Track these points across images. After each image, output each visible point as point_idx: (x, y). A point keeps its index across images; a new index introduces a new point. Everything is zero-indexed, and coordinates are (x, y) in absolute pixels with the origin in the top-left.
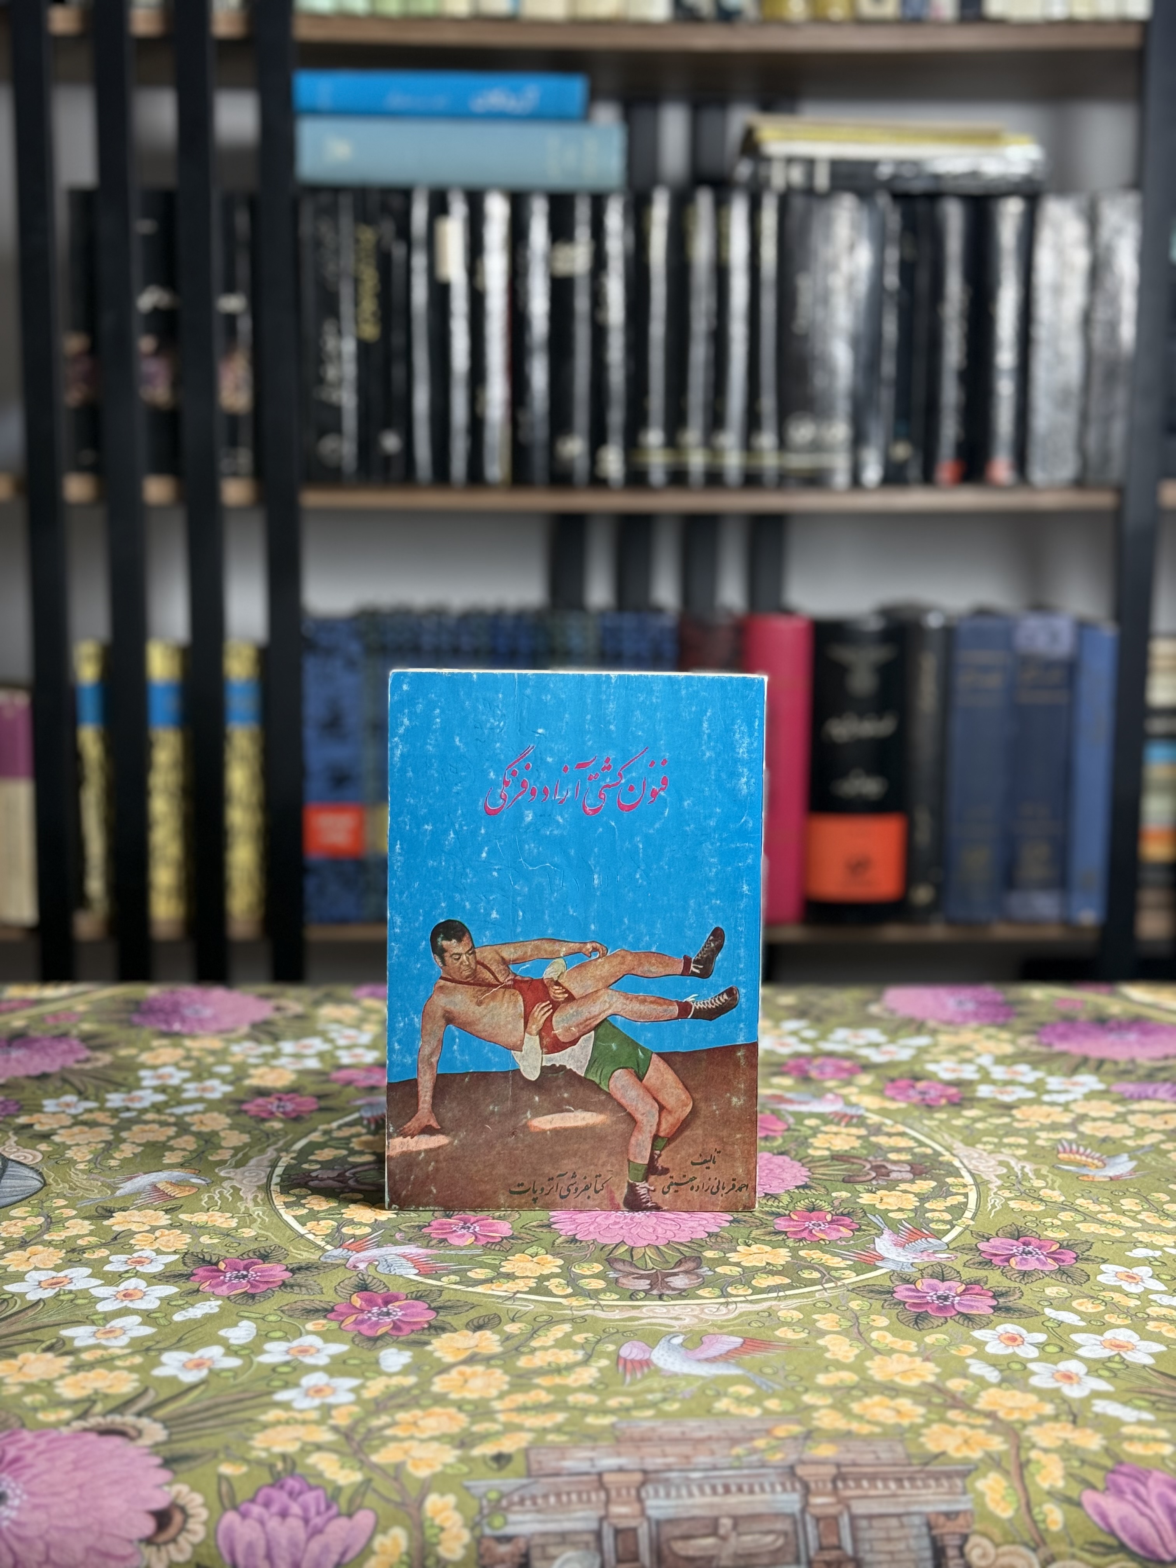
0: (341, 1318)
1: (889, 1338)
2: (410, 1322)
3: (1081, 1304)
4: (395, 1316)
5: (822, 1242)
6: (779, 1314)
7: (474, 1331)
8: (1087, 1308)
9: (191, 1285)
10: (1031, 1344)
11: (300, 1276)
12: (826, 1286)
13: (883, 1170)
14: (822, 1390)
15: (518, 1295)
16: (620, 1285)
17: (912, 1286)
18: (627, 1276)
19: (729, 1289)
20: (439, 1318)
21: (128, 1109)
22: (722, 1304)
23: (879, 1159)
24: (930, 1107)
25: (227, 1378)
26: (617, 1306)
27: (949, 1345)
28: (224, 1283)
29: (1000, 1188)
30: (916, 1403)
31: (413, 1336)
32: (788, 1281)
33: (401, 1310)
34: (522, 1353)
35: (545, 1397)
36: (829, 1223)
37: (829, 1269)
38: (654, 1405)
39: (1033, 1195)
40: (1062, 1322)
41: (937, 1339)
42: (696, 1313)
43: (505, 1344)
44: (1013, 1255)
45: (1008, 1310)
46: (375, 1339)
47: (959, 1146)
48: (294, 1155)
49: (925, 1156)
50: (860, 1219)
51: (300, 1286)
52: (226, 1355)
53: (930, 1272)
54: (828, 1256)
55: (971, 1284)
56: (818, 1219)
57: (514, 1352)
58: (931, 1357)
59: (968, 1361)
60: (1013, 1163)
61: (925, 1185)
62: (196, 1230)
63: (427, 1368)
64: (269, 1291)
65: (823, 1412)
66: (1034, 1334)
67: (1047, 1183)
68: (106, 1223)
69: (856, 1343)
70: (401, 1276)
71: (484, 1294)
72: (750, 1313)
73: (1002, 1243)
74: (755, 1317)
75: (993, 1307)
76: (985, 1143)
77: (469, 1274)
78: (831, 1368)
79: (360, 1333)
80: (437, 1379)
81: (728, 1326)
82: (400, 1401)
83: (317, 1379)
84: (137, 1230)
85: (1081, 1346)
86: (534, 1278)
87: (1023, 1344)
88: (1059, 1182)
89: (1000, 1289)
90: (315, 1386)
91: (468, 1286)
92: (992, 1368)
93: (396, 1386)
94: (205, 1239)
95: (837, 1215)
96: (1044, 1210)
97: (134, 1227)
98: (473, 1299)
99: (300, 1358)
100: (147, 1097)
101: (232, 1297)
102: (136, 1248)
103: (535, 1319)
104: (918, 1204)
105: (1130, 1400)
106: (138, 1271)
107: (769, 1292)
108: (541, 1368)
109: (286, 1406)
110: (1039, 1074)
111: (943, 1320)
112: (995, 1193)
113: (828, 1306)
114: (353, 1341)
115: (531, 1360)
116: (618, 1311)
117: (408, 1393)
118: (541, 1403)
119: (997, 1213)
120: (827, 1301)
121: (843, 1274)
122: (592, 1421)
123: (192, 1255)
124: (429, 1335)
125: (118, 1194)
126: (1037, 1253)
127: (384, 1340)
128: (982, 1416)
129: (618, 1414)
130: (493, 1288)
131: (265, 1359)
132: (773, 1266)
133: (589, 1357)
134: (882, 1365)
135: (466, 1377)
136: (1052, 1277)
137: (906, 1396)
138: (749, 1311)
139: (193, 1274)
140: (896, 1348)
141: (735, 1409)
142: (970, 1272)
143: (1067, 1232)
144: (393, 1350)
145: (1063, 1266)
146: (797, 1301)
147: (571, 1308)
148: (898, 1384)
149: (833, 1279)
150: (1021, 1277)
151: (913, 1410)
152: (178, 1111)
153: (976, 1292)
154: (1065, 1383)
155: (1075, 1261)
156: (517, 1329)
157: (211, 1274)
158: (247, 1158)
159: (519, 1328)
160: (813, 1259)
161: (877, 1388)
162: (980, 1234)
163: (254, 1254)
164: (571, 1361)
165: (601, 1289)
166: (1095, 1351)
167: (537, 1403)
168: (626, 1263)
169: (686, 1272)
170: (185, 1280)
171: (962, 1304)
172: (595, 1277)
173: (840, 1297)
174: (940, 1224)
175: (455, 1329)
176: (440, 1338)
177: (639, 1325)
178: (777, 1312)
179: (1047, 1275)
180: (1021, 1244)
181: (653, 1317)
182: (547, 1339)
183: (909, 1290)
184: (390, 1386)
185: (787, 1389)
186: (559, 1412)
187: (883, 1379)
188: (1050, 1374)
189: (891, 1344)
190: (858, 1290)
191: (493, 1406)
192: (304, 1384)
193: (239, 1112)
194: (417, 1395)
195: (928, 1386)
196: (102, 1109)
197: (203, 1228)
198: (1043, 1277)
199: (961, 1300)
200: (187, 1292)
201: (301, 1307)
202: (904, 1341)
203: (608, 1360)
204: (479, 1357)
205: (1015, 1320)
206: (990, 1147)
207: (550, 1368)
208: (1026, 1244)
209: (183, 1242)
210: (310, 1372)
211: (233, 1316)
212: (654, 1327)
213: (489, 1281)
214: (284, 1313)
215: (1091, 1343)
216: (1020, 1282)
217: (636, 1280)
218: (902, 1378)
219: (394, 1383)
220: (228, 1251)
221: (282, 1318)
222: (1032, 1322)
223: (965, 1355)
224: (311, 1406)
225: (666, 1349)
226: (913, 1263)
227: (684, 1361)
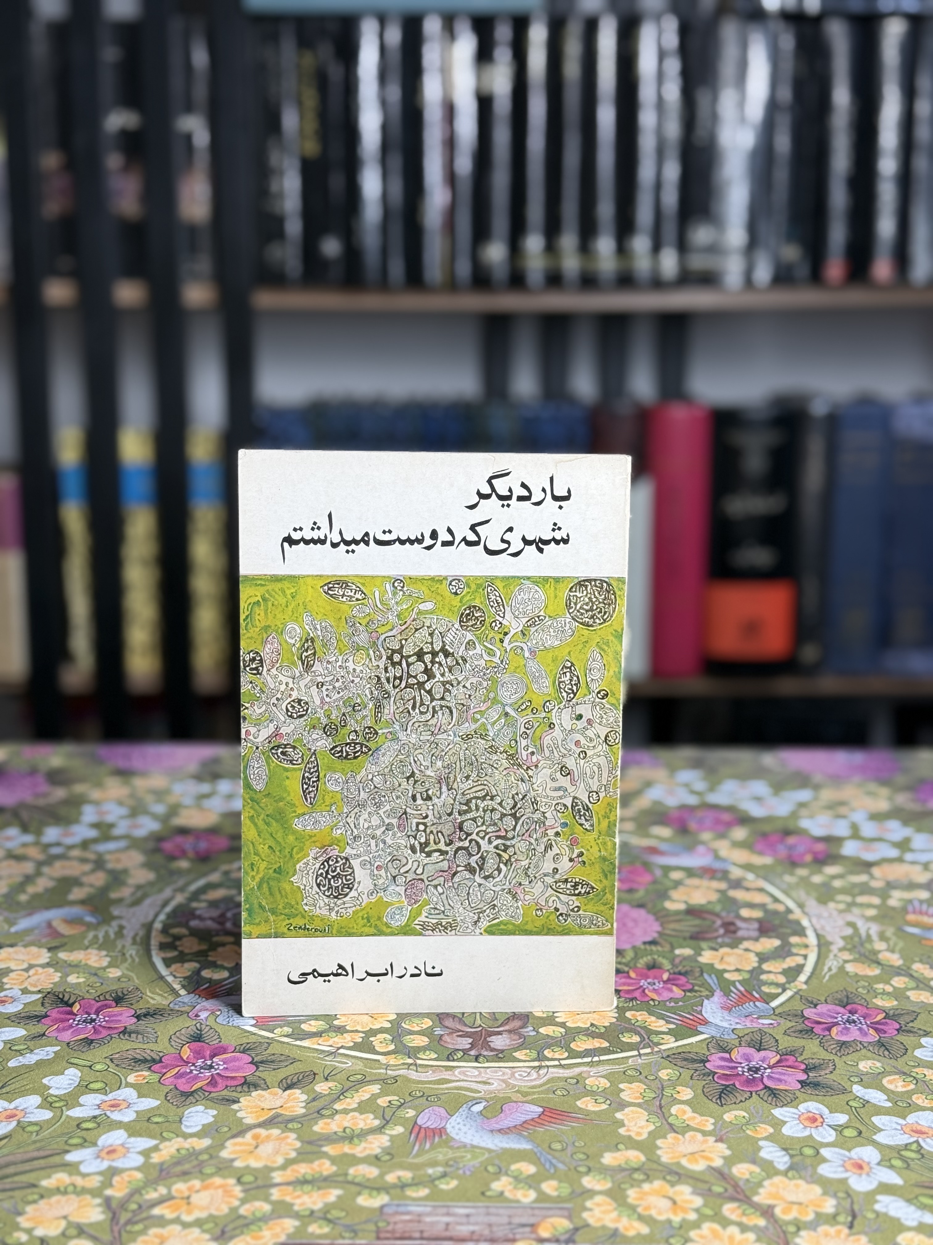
0: (165, 1071)
1: (689, 1113)
2: (227, 1077)
3: (890, 1082)
4: (216, 1070)
5: (652, 1003)
6: (587, 1082)
7: (284, 1091)
8: (896, 1087)
9: (39, 1028)
10: (829, 1126)
11: (143, 1023)
12: (642, 1051)
13: (732, 928)
14: (605, 1171)
15: (342, 1051)
16: (442, 1043)
17: (727, 1055)
18: (451, 1033)
19: (546, 1052)
20: (257, 1074)
21: (58, 844)
22: (534, 1067)
23: (732, 915)
24: (793, 863)
25: (32, 1133)
26: (432, 1066)
27: (747, 1124)
28: (71, 1026)
29: (841, 950)
30: (694, 1193)
31: (225, 1093)
32: (606, 1044)
33: (224, 1063)
34: (323, 1116)
35: (326, 1167)
36: (664, 982)
37: (650, 1032)
38: (431, 1181)
39: (872, 958)
40: (868, 1102)
41: (736, 1116)
42: (506, 1077)
43: (310, 1105)
45: (816, 1085)
47: (812, 904)
48: (187, 895)
49: (776, 913)
50: (695, 979)
51: (137, 1033)
52: (39, 1107)
53: (749, 1039)
54: (653, 1019)
55: (787, 1054)
56: (655, 978)
57: (316, 1114)
58: (725, 1137)
59: (761, 1143)
60: (860, 924)
61: (770, 944)
62: (68, 970)
63: (226, 1129)
64: (109, 1038)
65: (598, 1199)
66: (836, 1114)
67: (889, 945)
69: (654, 1119)
70: (238, 1027)
71: (309, 1048)
73: (829, 1010)
74: (561, 1084)
75: (800, 1082)
76: (838, 902)
77: (303, 1026)
78: (621, 1146)
79: (177, 1089)
80: (229, 1144)
81: (534, 1093)
82: (187, 1167)
83: (116, 1137)
84: (13, 967)
85: (880, 1130)
86: (362, 1032)
87: (822, 1125)
88: (901, 944)
89: (814, 1061)
90: (111, 1146)
91: (297, 1039)
92: (784, 1153)
93: (188, 1150)
94: (72, 978)
95: (674, 973)
96: (880, 974)
97: (13, 966)
98: (297, 1054)
99: (108, 1113)
100: (80, 833)
101: (72, 1043)
102: (6, 987)
104: (756, 965)
105: (916, 1197)
107: (584, 1057)
108: (335, 1133)
109: (72, 1168)
110: (907, 832)
111: (748, 1094)
112: (835, 956)
113: (639, 1075)
114: (166, 1096)
115: (328, 1124)
116: (431, 1072)
117: (197, 1159)
118: (321, 1175)
119: (831, 977)
120: (638, 1068)
121: (663, 1039)
122: (363, 1201)
123: (54, 994)
124: (241, 1092)
125: (13, 930)
126: (861, 1023)
127: (196, 1096)
128: (758, 1213)
129: (392, 1191)
130: (320, 1042)
131: (76, 1113)
132: (597, 1028)
133: (386, 1123)
134: (673, 1144)
135: (259, 1141)
136: (869, 1050)
137: (688, 1184)
138: (558, 1078)
139: (46, 1016)
140: (692, 1125)
141: (510, 1191)
142: (788, 1041)
143: (896, 1000)
144: (200, 1108)
145: (884, 1037)
146: (608, 1068)
147: (387, 1067)
148: (683, 1168)
149: (651, 1044)
150: (838, 1048)
151: (691, 1202)
152: (102, 847)
153: (789, 1063)
154: (854, 1173)
155: (896, 1032)
156: (327, 1088)
157: (62, 1016)
158: (145, 896)
159: (329, 1088)
160: (638, 1021)
161: (661, 1171)
162: (810, 999)
163: (111, 996)
164: (367, 1127)
165: (423, 1046)
166: (893, 1137)
167: (317, 1176)
168: (456, 1019)
169: (510, 1031)
170: (36, 1023)
171: (771, 1077)
172: (421, 1033)
173: (653, 1064)
174: (772, 987)
175: (268, 1086)
176: (250, 1095)
177: (447, 1089)
178: (586, 1079)
179: (864, 1047)
180: (846, 1011)
181: (463, 1080)
182: (352, 1101)
183: (722, 1059)
184: (182, 1149)
185: (570, 1169)
186: (336, 1187)
187: (669, 1161)
188: (841, 1162)
189: (688, 1120)
190: (672, 1058)
191: (272, 1178)
192: (100, 1142)
193: (157, 850)
194: (203, 1162)
195: (712, 1171)
196: (37, 843)
197: (75, 967)
198: (861, 1049)
199: (771, 1073)
200: (32, 1036)
201: (130, 1057)
202: (703, 1118)
203: (404, 1127)
204: (280, 1119)
205: (820, 1098)
206: (842, 906)
207: (344, 1134)
208: (852, 1012)
209: (52, 981)
210: (112, 1130)
211: (65, 1063)
212: (460, 1092)
213: (319, 1034)
214: (112, 1062)
215: (891, 1127)
216: (836, 1054)
217: (459, 1039)
218: (689, 1161)
219: (187, 1145)
220: (88, 992)
221: (109, 1067)
222: (837, 1101)
223: (759, 1136)
224: (97, 1170)
225: (464, 1116)
226: (735, 1029)
227: (477, 1131)
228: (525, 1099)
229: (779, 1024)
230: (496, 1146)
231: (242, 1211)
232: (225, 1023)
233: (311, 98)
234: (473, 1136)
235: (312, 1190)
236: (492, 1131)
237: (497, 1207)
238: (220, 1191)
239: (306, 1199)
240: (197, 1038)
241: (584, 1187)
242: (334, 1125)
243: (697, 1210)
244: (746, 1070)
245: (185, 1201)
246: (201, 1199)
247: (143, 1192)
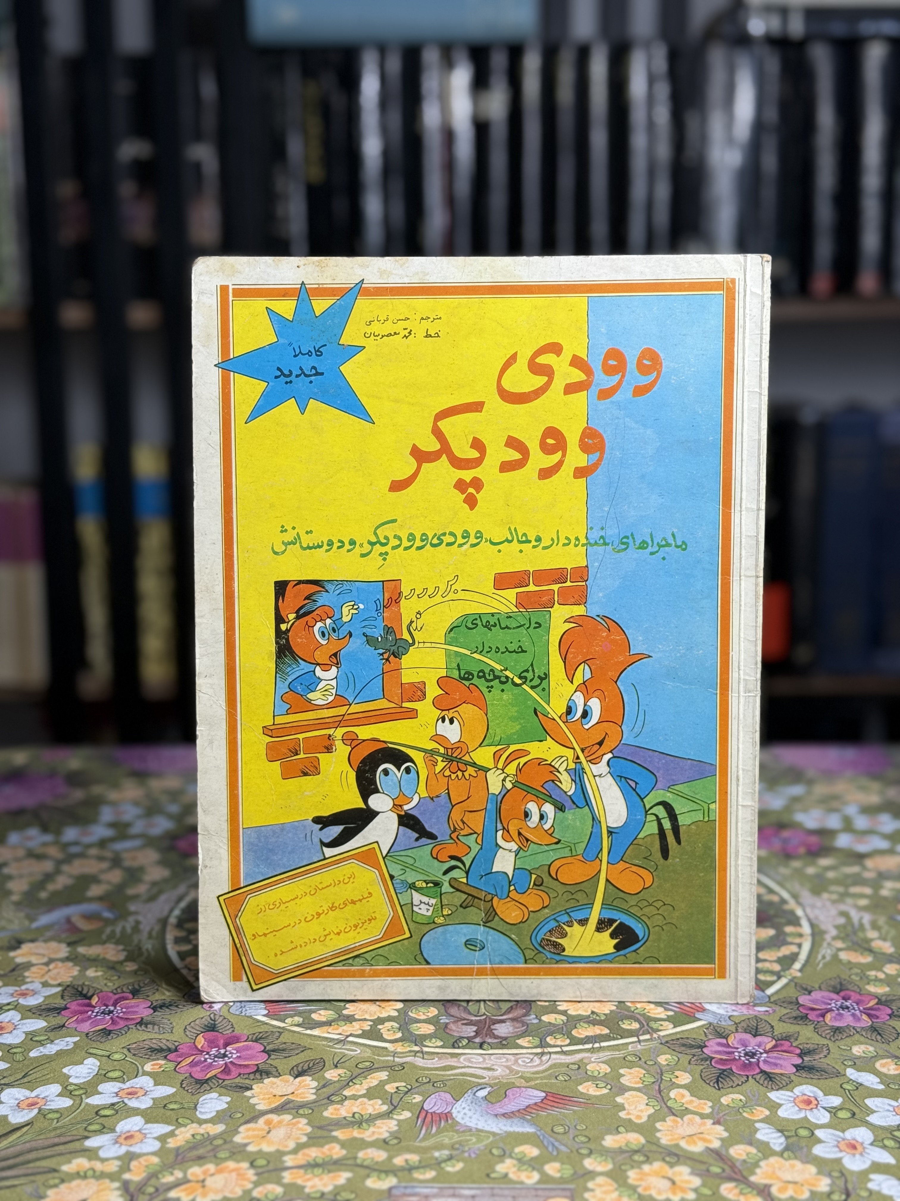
0: (180, 1059)
1: (687, 1096)
2: (240, 1065)
3: (883, 1066)
4: (229, 1058)
6: (588, 1067)
7: (295, 1078)
8: (888, 1070)
9: (59, 1020)
10: (824, 1108)
11: (159, 1014)
12: (641, 1038)
14: (605, 1153)
15: (351, 1039)
16: (448, 1031)
17: (724, 1041)
18: (458, 1021)
19: (548, 1039)
20: (269, 1061)
21: (76, 843)
22: (537, 1054)
24: (787, 855)
25: (53, 1120)
26: (438, 1053)
27: (744, 1106)
28: (89, 1018)
29: (834, 938)
30: (693, 1173)
31: (238, 1080)
32: (606, 1031)
33: (237, 1052)
34: (332, 1102)
35: (336, 1151)
37: (649, 1019)
38: (438, 1164)
39: (865, 947)
40: (861, 1085)
41: (733, 1099)
42: (509, 1064)
43: (320, 1091)
44: (830, 1010)
45: (810, 1069)
46: (201, 1083)
47: (806, 895)
49: (771, 904)
51: (154, 1024)
52: (60, 1095)
53: (745, 1026)
54: (652, 1006)
55: (782, 1040)
57: (326, 1101)
58: (722, 1120)
59: (758, 1125)
60: (853, 913)
61: (765, 933)
62: (86, 964)
64: (126, 1029)
65: (600, 1180)
66: (830, 1097)
67: (881, 934)
68: (12, 954)
69: (653, 1102)
70: (251, 1017)
71: (320, 1037)
72: (561, 1065)
73: (823, 997)
74: (564, 1070)
75: (796, 1066)
76: (831, 893)
77: (314, 1016)
78: (621, 1129)
79: (191, 1076)
80: (242, 1129)
81: (537, 1079)
82: (201, 1151)
83: (133, 1124)
85: (873, 1112)
86: (371, 1020)
87: (816, 1108)
88: (893, 932)
89: (808, 1046)
90: (129, 1132)
91: (307, 1029)
92: (780, 1134)
93: (203, 1135)
94: (91, 973)
96: (872, 962)
97: (34, 960)
98: (306, 1042)
99: (126, 1100)
100: (99, 831)
101: (91, 1033)
102: (28, 980)
103: (356, 1066)
106: (19, 1003)
107: (585, 1043)
108: (345, 1118)
109: (92, 1154)
111: (745, 1078)
112: (829, 944)
113: (639, 1061)
114: (181, 1084)
115: (338, 1110)
116: (437, 1059)
117: (211, 1143)
118: (332, 1158)
119: (825, 965)
120: (638, 1054)
121: (662, 1025)
122: (373, 1183)
123: (73, 987)
124: (253, 1079)
125: (35, 925)
126: (854, 1009)
127: (210, 1083)
128: (755, 1192)
129: (400, 1174)
130: (330, 1031)
131: (95, 1100)
132: (597, 1015)
133: (394, 1108)
134: (672, 1127)
135: (271, 1126)
136: (862, 1035)
137: (685, 1164)
138: (561, 1063)
139: (66, 1008)
140: (690, 1108)
141: (514, 1173)
142: (783, 1027)
143: (888, 986)
144: (214, 1095)
145: (876, 1022)
146: (609, 1054)
147: (395, 1054)
148: (682, 1149)
149: (650, 1031)
150: (832, 1034)
151: (688, 1182)
152: (119, 846)
153: (784, 1048)
154: (848, 1153)
155: (888, 1017)
156: (337, 1075)
157: (81, 1008)
158: (160, 892)
159: (339, 1075)
160: (637, 1008)
161: (661, 1153)
162: (804, 986)
163: (128, 988)
164: (375, 1112)
165: (429, 1034)
166: (885, 1118)
167: (327, 1159)
168: (461, 1008)
169: (513, 1020)
170: (56, 1015)
171: (768, 1061)
172: (428, 1021)
173: (652, 1050)
174: (767, 974)
175: (279, 1073)
176: (263, 1083)
177: (452, 1075)
178: (587, 1064)
179: (858, 1032)
180: (841, 998)
181: (468, 1067)
182: (360, 1088)
183: (720, 1044)
184: (197, 1134)
185: (572, 1151)
186: (345, 1170)
187: (669, 1143)
188: (836, 1143)
189: (687, 1103)
190: (670, 1043)
191: (284, 1162)
192: (118, 1129)
193: (172, 848)
194: (217, 1146)
195: (711, 1152)
196: (56, 843)
197: (94, 961)
198: (854, 1034)
199: (768, 1057)
200: (53, 1027)
201: (147, 1046)
202: (702, 1101)
203: (411, 1112)
204: (291, 1105)
205: (815, 1081)
206: (834, 897)
207: (353, 1119)
208: (846, 999)
209: (71, 975)
210: (129, 1117)
211: (83, 1052)
212: (465, 1078)
213: (329, 1023)
214: (130, 1052)
215: (884, 1108)
216: (830, 1039)
217: (464, 1027)
218: (688, 1142)
219: (202, 1131)
220: (106, 985)
221: (126, 1056)
222: (831, 1084)
223: (756, 1118)
224: (116, 1155)
225: (469, 1101)
226: (731, 1016)
227: (482, 1116)
228: (528, 1084)
229: (774, 1011)
230: (501, 1130)
231: (255, 1194)
232: (237, 1013)
233: (315, 125)
234: (478, 1120)
235: (323, 1172)
236: (496, 1115)
237: (501, 1189)
238: (234, 1175)
239: (316, 1181)
240: (212, 1028)
241: (585, 1169)
242: (344, 1111)
243: (696, 1190)
244: (742, 1055)
245: (200, 1184)
246: (216, 1182)
247: (160, 1176)
